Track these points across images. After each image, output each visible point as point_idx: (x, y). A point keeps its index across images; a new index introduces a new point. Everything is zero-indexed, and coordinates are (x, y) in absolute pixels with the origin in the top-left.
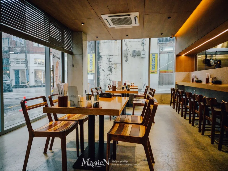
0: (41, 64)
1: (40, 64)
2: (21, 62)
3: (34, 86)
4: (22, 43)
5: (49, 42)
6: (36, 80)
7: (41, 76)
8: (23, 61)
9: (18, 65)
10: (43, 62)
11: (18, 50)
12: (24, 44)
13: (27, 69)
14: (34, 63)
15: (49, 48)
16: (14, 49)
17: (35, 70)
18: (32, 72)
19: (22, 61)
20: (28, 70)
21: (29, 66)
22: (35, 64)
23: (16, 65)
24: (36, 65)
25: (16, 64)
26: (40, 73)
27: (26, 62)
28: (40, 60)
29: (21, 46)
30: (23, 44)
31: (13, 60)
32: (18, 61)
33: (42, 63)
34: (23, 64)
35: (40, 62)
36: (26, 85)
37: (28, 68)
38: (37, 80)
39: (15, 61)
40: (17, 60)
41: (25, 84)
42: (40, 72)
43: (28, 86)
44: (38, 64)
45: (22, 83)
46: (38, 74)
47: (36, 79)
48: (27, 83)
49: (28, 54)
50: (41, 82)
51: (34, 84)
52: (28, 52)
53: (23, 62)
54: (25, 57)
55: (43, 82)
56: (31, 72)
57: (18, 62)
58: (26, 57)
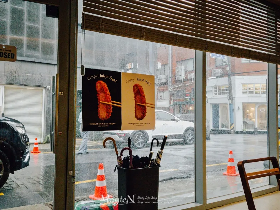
0: (254, 92)
1: (252, 92)
2: (221, 92)
3: (242, 133)
4: (224, 60)
5: (275, 54)
6: (245, 121)
7: (254, 114)
8: (225, 88)
9: (218, 96)
10: (257, 88)
11: (219, 71)
12: (227, 61)
13: (230, 102)
14: (242, 91)
15: (275, 65)
16: (212, 71)
17: (243, 103)
18: (239, 107)
19: (223, 90)
20: (232, 104)
21: (235, 97)
22: (243, 93)
23: (214, 97)
24: (245, 95)
25: (214, 95)
26: (252, 109)
27: (230, 91)
28: (252, 86)
29: (222, 65)
30: (225, 62)
31: (211, 89)
32: (218, 90)
33: (256, 91)
34: (225, 95)
35: (253, 90)
36: (229, 129)
37: (232, 100)
38: (247, 121)
39: (213, 90)
40: (216, 88)
41: (227, 127)
42: (253, 107)
43: (232, 131)
44: (248, 92)
45: (223, 127)
46: (248, 111)
47: (245, 119)
48: (231, 125)
49: (232, 78)
50: (253, 125)
51: (242, 129)
52: (234, 74)
53: (225, 91)
54: (227, 83)
55: (256, 126)
56: (236, 108)
57: (217, 92)
58: (230, 83)
